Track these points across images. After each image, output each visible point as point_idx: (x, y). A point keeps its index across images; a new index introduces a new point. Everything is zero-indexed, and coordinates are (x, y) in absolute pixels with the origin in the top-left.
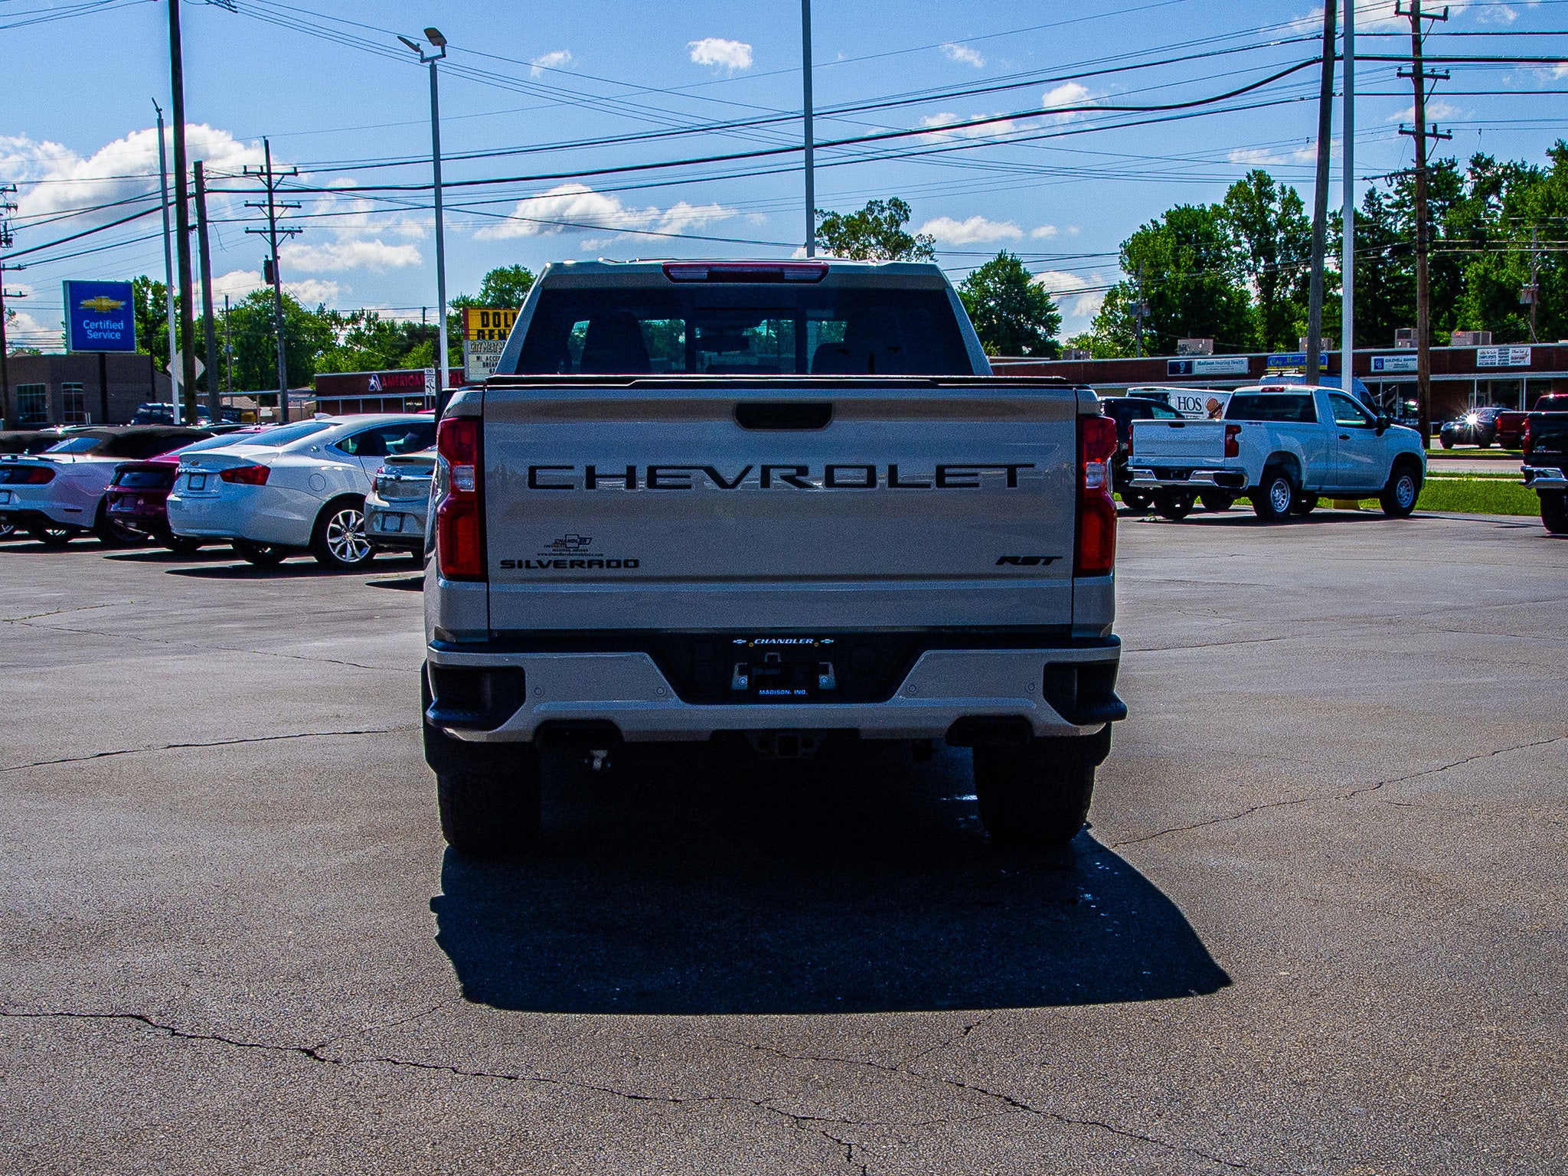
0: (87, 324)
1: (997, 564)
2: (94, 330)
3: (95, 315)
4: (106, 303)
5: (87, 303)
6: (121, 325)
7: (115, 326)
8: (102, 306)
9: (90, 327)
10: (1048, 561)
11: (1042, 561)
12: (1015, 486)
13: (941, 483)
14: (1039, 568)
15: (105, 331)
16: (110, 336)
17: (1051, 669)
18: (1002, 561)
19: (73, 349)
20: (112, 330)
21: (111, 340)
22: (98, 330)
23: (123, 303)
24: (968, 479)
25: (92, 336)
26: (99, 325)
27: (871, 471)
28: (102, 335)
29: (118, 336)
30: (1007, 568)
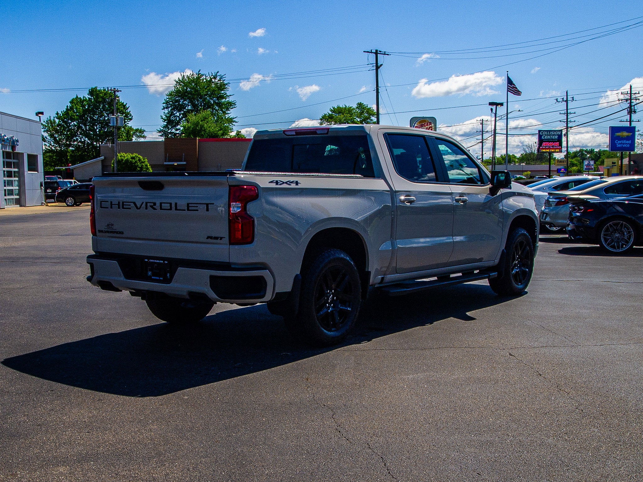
0: (617, 142)
1: (206, 239)
2: (619, 144)
3: (620, 138)
4: (625, 134)
5: (618, 134)
6: (630, 142)
7: (627, 142)
8: (623, 135)
9: (618, 144)
10: (221, 238)
11: (219, 238)
12: (208, 211)
13: (188, 210)
14: (219, 241)
15: (623, 144)
16: (625, 146)
17: (212, 278)
18: (208, 238)
19: (611, 151)
20: (626, 144)
21: (626, 147)
22: (621, 144)
23: (631, 134)
24: (195, 208)
25: (618, 146)
26: (621, 142)
27: (171, 204)
28: (622, 146)
29: (628, 146)
30: (210, 240)
